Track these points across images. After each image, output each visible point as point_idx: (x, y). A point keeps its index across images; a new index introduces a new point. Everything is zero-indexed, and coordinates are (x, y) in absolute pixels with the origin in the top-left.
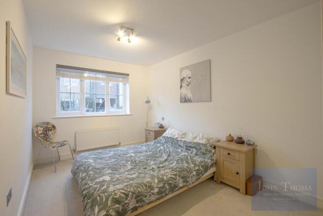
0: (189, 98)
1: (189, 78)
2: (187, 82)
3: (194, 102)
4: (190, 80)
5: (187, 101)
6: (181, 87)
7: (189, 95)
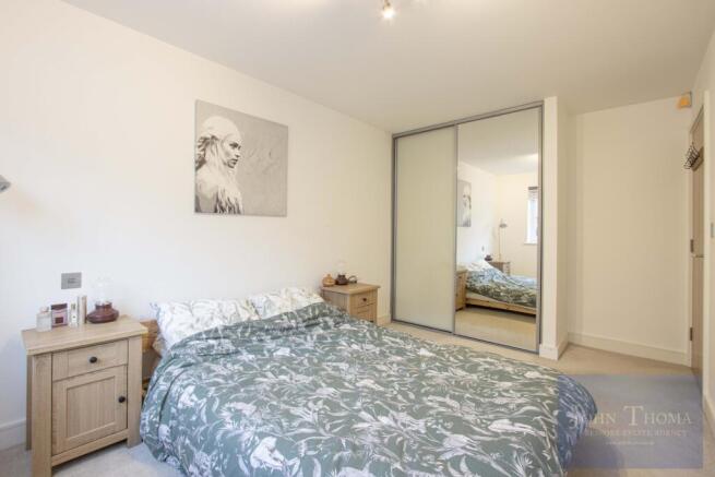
0: (233, 201)
1: (235, 145)
2: (227, 154)
3: (248, 214)
4: (236, 152)
5: (223, 210)
6: (201, 163)
7: (232, 193)
